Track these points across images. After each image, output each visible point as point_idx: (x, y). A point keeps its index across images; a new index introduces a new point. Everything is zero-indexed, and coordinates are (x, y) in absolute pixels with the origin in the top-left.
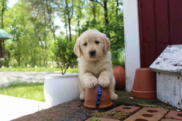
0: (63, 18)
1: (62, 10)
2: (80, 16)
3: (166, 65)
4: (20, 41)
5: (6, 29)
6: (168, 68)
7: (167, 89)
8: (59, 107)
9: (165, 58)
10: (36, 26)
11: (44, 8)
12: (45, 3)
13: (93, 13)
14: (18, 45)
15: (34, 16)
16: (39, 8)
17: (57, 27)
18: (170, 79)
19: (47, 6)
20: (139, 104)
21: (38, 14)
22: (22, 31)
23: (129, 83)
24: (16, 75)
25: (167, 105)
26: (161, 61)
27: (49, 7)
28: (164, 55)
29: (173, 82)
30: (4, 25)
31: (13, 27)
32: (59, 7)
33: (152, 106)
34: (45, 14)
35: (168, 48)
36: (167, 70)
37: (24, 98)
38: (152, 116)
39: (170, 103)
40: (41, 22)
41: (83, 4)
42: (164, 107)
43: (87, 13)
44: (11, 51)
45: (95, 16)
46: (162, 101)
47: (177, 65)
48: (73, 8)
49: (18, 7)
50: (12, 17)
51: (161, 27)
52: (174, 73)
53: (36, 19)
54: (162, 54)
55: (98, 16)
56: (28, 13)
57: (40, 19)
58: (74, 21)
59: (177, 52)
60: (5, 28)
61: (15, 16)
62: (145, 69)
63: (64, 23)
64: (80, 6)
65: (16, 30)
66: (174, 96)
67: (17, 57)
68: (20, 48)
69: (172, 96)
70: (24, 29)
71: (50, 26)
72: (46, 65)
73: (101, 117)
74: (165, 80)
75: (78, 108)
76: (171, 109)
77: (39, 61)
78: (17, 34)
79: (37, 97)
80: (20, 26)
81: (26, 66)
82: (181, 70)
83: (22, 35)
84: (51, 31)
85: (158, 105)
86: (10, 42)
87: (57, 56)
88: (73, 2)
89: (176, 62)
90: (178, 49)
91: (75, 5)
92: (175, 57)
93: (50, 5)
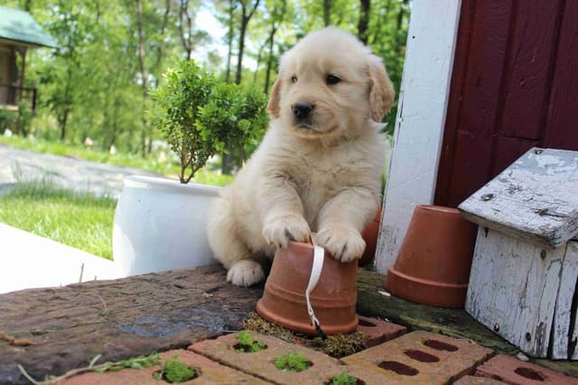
0: (226, 11)
2: (279, 12)
3: (513, 207)
4: (78, 58)
5: (38, 14)
6: (516, 218)
7: (502, 284)
8: (150, 281)
9: (515, 184)
10: (135, 20)
13: (322, 13)
14: (70, 72)
17: (201, 35)
18: (517, 256)
20: (404, 317)
22: (88, 28)
23: (386, 247)
24: (45, 166)
25: (490, 334)
26: (501, 193)
28: (513, 176)
29: (523, 264)
31: (60, 13)
33: (444, 328)
35: (530, 155)
36: (514, 222)
37: (54, 240)
38: (435, 359)
39: (502, 332)
40: (155, 10)
42: (480, 341)
43: (306, 7)
44: (42, 88)
45: (327, 21)
46: (479, 320)
47: (546, 214)
51: (522, 83)
52: (532, 238)
54: (505, 174)
55: (339, 23)
58: (259, 26)
59: (555, 172)
60: (35, 11)
62: (446, 210)
63: (227, 29)
65: (69, 23)
66: (519, 310)
67: (60, 109)
68: (72, 84)
69: (511, 309)
70: (97, 23)
71: (180, 28)
72: (147, 149)
73: (271, 334)
74: (502, 255)
75: (208, 296)
76: (501, 350)
77: (126, 134)
78: (70, 38)
79: (94, 243)
80: (84, 12)
81: (83, 141)
82: (556, 230)
83: (85, 41)
84: (179, 44)
85: (463, 331)
86: (45, 59)
87: (174, 121)
89: (545, 202)
90: (563, 162)
92: (546, 188)
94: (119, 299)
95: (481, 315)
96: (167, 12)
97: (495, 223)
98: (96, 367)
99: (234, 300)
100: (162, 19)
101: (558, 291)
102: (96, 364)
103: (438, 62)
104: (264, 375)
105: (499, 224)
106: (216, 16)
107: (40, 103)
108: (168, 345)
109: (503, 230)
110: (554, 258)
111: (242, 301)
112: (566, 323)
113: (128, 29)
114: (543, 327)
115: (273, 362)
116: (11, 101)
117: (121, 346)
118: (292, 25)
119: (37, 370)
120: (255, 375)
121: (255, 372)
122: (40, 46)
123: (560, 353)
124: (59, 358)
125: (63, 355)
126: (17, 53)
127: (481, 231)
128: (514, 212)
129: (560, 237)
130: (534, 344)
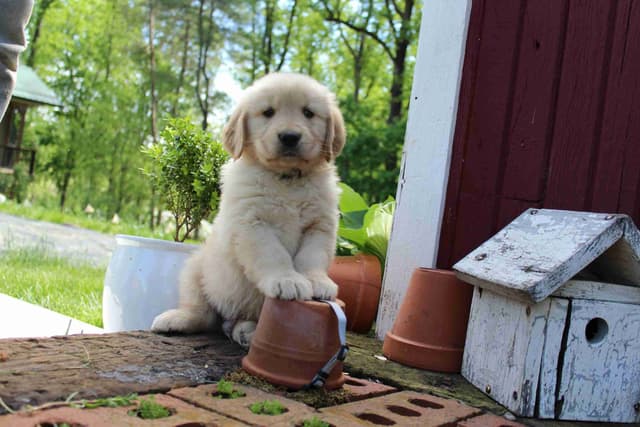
0: (248, 71)
1: (248, 42)
3: (503, 265)
4: (83, 118)
5: (42, 70)
6: (503, 275)
7: (494, 344)
8: (137, 337)
9: (508, 243)
11: (188, 22)
12: (195, 8)
13: (352, 73)
14: (73, 134)
15: (151, 42)
16: (171, 20)
17: (220, 96)
18: (506, 314)
19: (201, 19)
20: (396, 378)
21: (162, 40)
22: (97, 85)
23: (388, 312)
24: (39, 234)
25: (482, 396)
26: (494, 252)
27: (206, 24)
28: (507, 236)
29: (511, 322)
30: (38, 52)
31: (66, 68)
32: (240, 29)
33: (435, 389)
34: (187, 43)
35: (526, 215)
37: (45, 307)
39: (493, 393)
40: (169, 68)
41: (326, 36)
43: (336, 68)
44: (42, 149)
45: (358, 86)
46: (473, 383)
47: (531, 271)
48: (287, 43)
50: (72, 31)
51: (522, 145)
52: (516, 294)
53: (151, 56)
54: (501, 234)
55: (371, 86)
56: (128, 31)
57: (167, 57)
59: (546, 231)
60: (39, 66)
64: (312, 40)
65: (75, 80)
66: (508, 368)
67: (60, 174)
68: (76, 145)
69: (501, 369)
70: (106, 81)
71: (197, 89)
72: (155, 220)
73: (253, 386)
74: (493, 315)
75: (195, 352)
76: (489, 410)
77: (132, 203)
78: (75, 95)
79: (88, 311)
80: (92, 68)
81: (84, 208)
82: (537, 284)
83: (92, 100)
84: (195, 105)
85: (454, 392)
86: (45, 118)
87: (169, 179)
88: (291, 20)
89: (532, 259)
90: (554, 221)
91: (296, 33)
92: (535, 246)
93: (211, 16)
94: (103, 350)
95: (475, 378)
96: (183, 71)
98: (72, 403)
99: (221, 357)
100: (178, 77)
101: (544, 348)
102: (73, 399)
104: (237, 416)
105: (492, 283)
106: (235, 77)
107: (39, 166)
108: (147, 389)
109: (492, 288)
110: (538, 315)
111: (229, 358)
112: (552, 381)
113: (139, 88)
114: (529, 385)
115: (249, 407)
116: (7, 163)
117: (100, 388)
119: (15, 401)
120: (229, 416)
121: (228, 413)
122: (42, 104)
123: (547, 412)
124: (37, 394)
125: (41, 392)
126: (16, 111)
127: (476, 293)
128: (503, 270)
129: (540, 292)
130: (520, 402)
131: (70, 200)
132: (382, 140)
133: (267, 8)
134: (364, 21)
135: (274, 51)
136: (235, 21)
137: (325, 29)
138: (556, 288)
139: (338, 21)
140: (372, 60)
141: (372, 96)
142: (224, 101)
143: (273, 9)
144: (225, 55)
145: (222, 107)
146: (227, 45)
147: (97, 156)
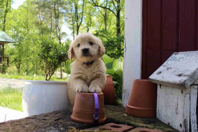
0: (72, 25)
1: (70, 16)
2: (89, 23)
3: (169, 75)
4: (22, 45)
5: (8, 32)
6: (170, 79)
7: (169, 105)
9: (169, 66)
10: (40, 31)
11: (51, 12)
12: (53, 7)
13: (104, 22)
14: (20, 50)
15: (40, 20)
16: (46, 12)
18: (173, 94)
19: (55, 10)
21: (44, 18)
22: (25, 35)
23: (126, 97)
25: (168, 126)
26: (164, 70)
27: (57, 12)
28: (168, 64)
29: (175, 97)
30: (6, 27)
31: (15, 31)
32: (67, 12)
33: (149, 126)
34: (51, 18)
35: (173, 55)
39: (171, 125)
40: (47, 26)
41: (94, 11)
42: (162, 129)
43: (98, 21)
44: (10, 57)
45: (106, 25)
46: (162, 121)
47: (181, 76)
48: (82, 15)
49: (22, 9)
50: (15, 19)
51: (168, 30)
52: (177, 85)
53: (41, 24)
54: (165, 63)
55: (110, 25)
56: (33, 17)
57: (46, 23)
58: (83, 28)
59: (183, 60)
60: (6, 31)
61: (18, 18)
62: (145, 80)
63: (72, 31)
64: (90, 13)
65: (18, 34)
66: (176, 115)
67: (17, 63)
68: (21, 54)
69: (173, 115)
70: (28, 33)
71: (56, 32)
74: (167, 94)
75: (55, 122)
78: (19, 39)
80: (23, 30)
82: (185, 81)
83: (24, 39)
84: (56, 37)
85: (156, 126)
86: (11, 47)
88: (83, 8)
89: (180, 71)
90: (186, 56)
91: (85, 11)
92: (180, 66)
93: (58, 9)
94: (18, 126)
95: (162, 119)
96: (51, 27)
97: (163, 82)
99: (65, 123)
100: (50, 29)
101: (190, 106)
103: (137, 26)
105: (166, 82)
106: (68, 27)
107: (10, 62)
109: (166, 84)
110: (186, 93)
112: (195, 118)
113: (38, 34)
114: (186, 121)
118: (94, 27)
122: (9, 42)
127: (158, 86)
128: (169, 77)
129: (187, 84)
130: (183, 128)
131: (21, 71)
132: (115, 41)
133: (75, 5)
134: (106, 5)
135: (79, 18)
136: (65, 10)
137: (94, 9)
138: (193, 81)
139: (97, 6)
140: (109, 17)
141: (111, 28)
142: (65, 35)
143: (77, 5)
144: (63, 21)
145: (65, 37)
146: (64, 18)
147: (28, 56)
